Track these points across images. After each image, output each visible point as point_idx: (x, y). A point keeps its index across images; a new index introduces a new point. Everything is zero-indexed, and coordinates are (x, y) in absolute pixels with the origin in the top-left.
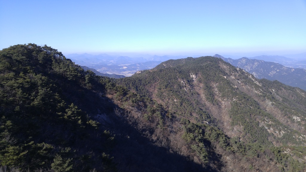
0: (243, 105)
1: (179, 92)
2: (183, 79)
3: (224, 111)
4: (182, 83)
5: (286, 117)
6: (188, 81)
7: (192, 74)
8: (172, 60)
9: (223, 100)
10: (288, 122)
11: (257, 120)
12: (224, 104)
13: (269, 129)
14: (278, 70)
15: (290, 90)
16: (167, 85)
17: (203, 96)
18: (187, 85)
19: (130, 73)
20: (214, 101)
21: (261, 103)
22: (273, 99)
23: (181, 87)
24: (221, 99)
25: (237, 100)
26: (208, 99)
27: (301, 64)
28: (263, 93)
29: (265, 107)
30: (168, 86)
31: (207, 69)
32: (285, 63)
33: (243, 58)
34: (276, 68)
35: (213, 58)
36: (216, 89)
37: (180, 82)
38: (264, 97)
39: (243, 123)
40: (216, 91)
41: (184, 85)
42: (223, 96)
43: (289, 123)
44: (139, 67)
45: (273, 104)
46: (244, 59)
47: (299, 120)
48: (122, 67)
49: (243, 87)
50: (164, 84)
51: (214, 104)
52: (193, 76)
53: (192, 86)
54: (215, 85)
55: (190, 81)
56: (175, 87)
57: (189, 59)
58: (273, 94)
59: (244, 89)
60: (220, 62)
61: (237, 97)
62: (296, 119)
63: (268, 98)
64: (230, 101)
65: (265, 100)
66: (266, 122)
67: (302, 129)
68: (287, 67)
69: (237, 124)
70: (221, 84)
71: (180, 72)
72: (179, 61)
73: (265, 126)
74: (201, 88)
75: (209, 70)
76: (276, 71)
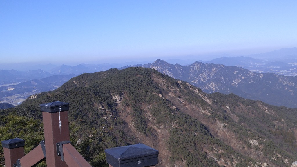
0: (185, 132)
1: (97, 123)
2: (101, 103)
3: (161, 143)
4: (101, 109)
5: (241, 142)
6: (110, 106)
7: (114, 95)
8: (86, 75)
9: (159, 128)
10: (244, 148)
11: (205, 149)
12: (161, 133)
13: (219, 160)
14: (243, 78)
15: (249, 105)
16: (77, 114)
17: (131, 125)
18: (108, 112)
19: (20, 97)
20: (147, 130)
21: (211, 126)
22: (226, 119)
23: (99, 115)
24: (157, 127)
25: (177, 126)
26: (138, 128)
27: (272, 67)
28: (213, 113)
29: (216, 131)
30: (79, 116)
31: (135, 85)
32: (252, 67)
33: (196, 62)
34: (240, 75)
35: (144, 69)
36: (149, 114)
37: (97, 108)
38: (214, 117)
39: (185, 157)
40: (149, 117)
41: (104, 111)
42: (159, 123)
43: (246, 149)
44: (36, 86)
45: (225, 127)
46: (197, 65)
47: (257, 144)
48: (6, 88)
49: (187, 106)
50: (73, 113)
51: (147, 135)
52: (115, 97)
53: (116, 113)
54: (147, 108)
55: (112, 106)
56: (90, 116)
57: (113, 71)
58: (227, 112)
59: (187, 109)
60: (153, 74)
61: (176, 121)
62: (253, 143)
63: (219, 119)
64: (168, 128)
65: (215, 122)
66: (215, 152)
67: (260, 155)
68: (253, 72)
69: (178, 160)
70: (156, 105)
71: (96, 93)
72: (98, 75)
73: (214, 158)
74: (128, 113)
75: (137, 86)
76: (241, 78)
